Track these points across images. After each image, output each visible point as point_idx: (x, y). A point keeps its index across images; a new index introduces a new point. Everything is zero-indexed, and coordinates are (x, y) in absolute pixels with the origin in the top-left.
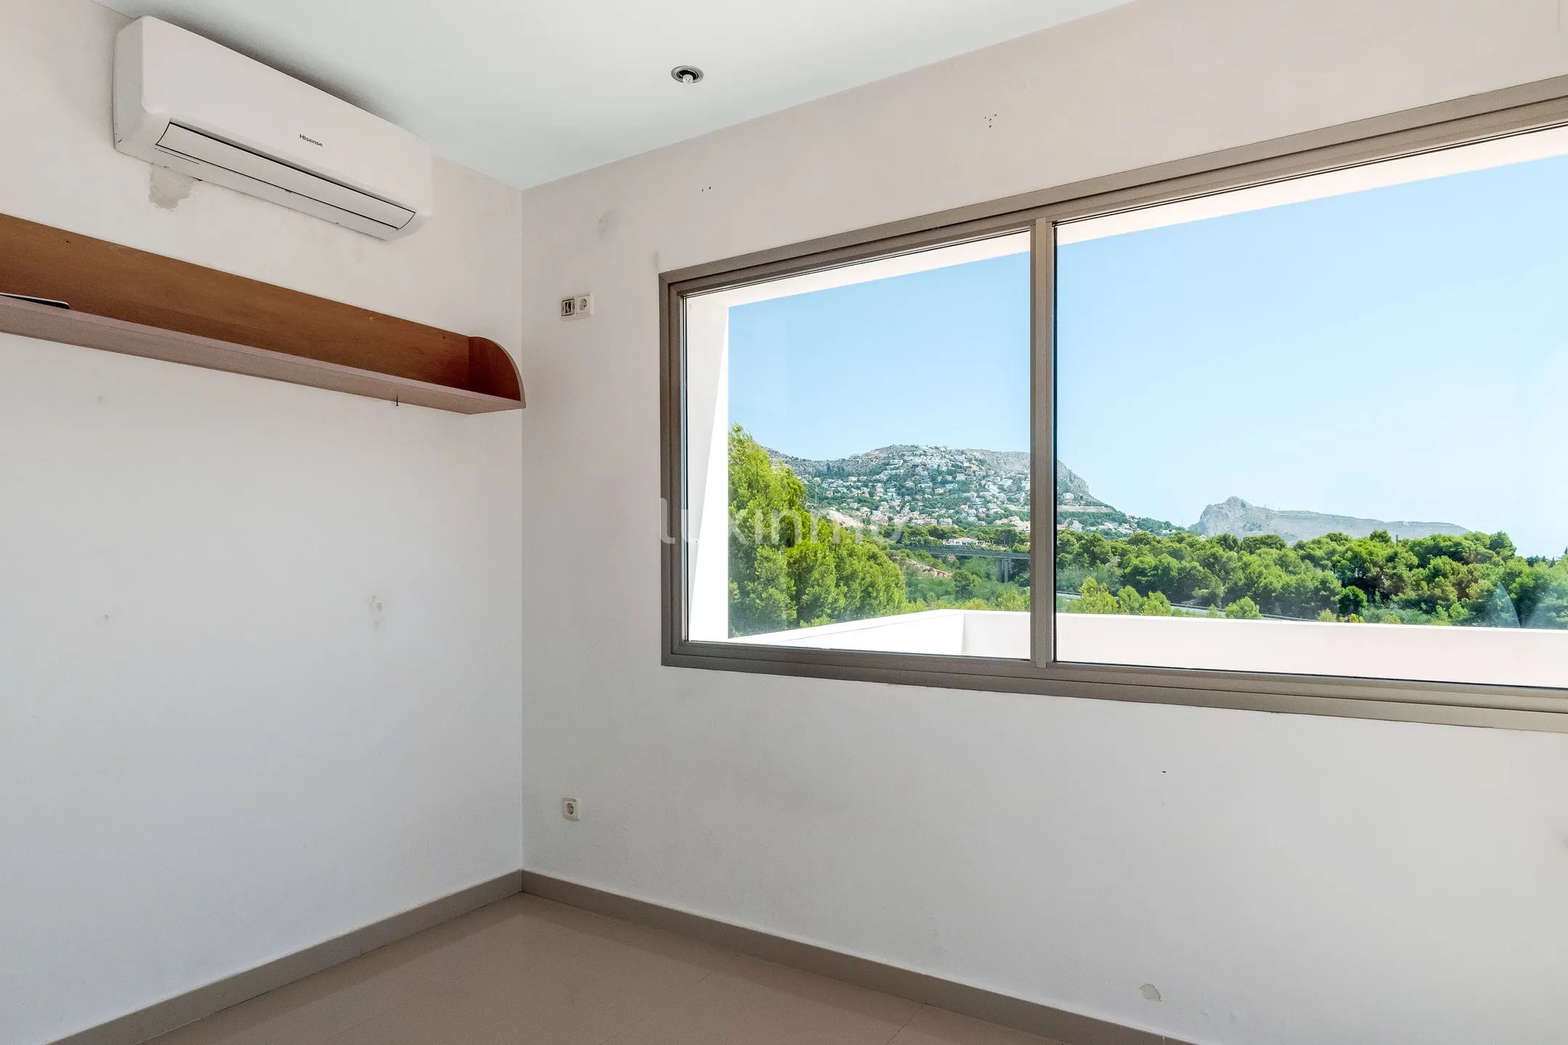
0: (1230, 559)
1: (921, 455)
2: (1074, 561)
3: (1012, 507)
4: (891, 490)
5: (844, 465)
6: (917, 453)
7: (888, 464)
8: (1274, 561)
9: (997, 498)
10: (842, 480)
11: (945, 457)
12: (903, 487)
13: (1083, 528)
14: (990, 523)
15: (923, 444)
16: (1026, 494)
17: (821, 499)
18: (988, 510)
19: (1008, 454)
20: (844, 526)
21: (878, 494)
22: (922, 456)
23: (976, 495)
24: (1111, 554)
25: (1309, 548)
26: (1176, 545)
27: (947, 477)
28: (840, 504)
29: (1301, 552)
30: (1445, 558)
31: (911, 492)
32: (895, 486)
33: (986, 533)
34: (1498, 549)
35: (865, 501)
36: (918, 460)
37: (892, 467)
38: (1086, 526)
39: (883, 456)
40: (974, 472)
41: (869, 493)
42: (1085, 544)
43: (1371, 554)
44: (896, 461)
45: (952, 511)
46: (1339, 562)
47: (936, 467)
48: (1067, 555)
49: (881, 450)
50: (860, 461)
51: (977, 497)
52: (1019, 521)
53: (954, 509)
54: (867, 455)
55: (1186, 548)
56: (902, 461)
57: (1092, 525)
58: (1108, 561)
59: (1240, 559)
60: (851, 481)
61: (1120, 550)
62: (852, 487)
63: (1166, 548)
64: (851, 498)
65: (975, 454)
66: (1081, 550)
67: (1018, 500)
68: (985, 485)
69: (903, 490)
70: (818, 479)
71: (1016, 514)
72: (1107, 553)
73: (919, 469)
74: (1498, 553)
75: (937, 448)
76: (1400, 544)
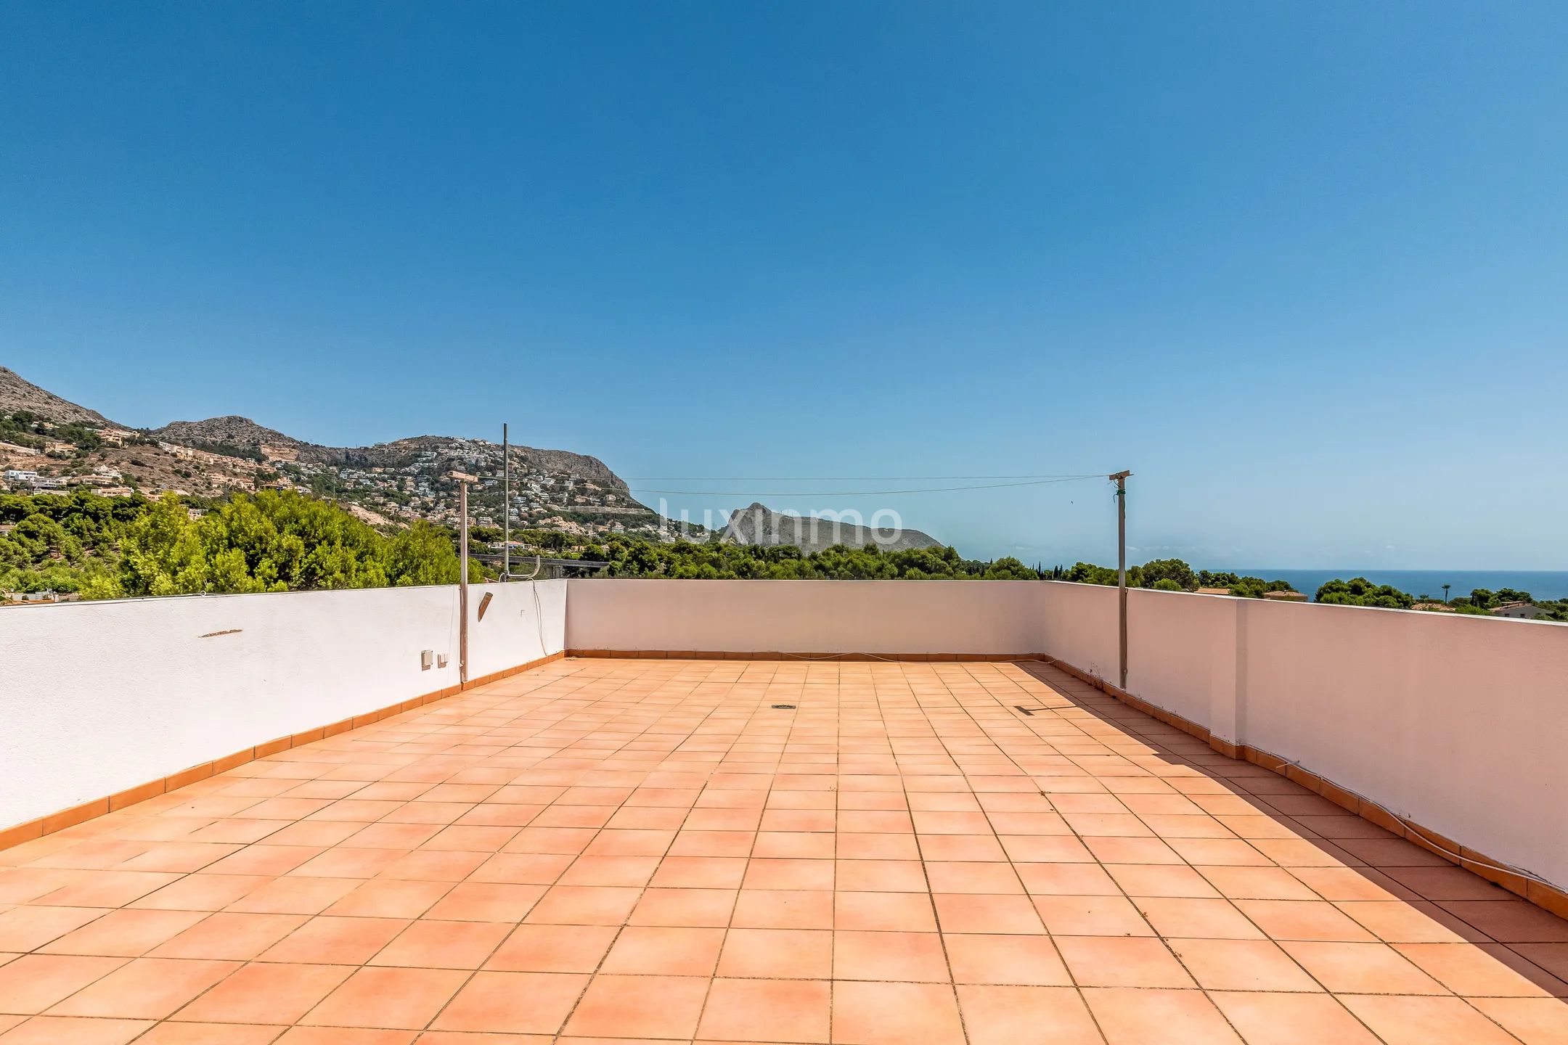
0: (759, 568)
1: (457, 448)
2: (624, 567)
3: (556, 508)
4: (423, 484)
5: (366, 454)
6: (453, 445)
7: (419, 456)
8: (795, 570)
9: (540, 497)
10: (365, 471)
11: (484, 452)
12: (437, 482)
13: (625, 530)
14: (534, 523)
15: (461, 436)
16: (569, 494)
17: (340, 492)
18: (531, 509)
19: (550, 453)
20: (370, 523)
21: (408, 489)
22: (458, 450)
23: (517, 493)
24: (657, 562)
25: (821, 559)
26: (715, 554)
27: (486, 473)
28: (362, 498)
29: (815, 563)
30: (916, 569)
31: (445, 487)
32: (428, 480)
33: (532, 536)
34: (949, 561)
35: (393, 496)
36: (454, 454)
37: (424, 459)
38: (628, 527)
39: (413, 446)
40: (516, 469)
41: (398, 486)
42: (634, 552)
43: (866, 565)
44: (429, 453)
45: (493, 509)
46: (843, 571)
47: (474, 462)
48: (617, 563)
49: (412, 440)
50: (386, 451)
51: (519, 496)
52: (563, 522)
53: (494, 507)
54: (394, 444)
55: (723, 558)
56: (436, 454)
57: (633, 527)
58: (655, 568)
59: (768, 568)
60: (376, 472)
61: (666, 559)
62: (377, 479)
63: (706, 557)
64: (376, 491)
65: (516, 450)
66: (630, 558)
67: (561, 500)
68: (527, 484)
69: (437, 485)
70: (335, 468)
71: (560, 513)
72: (653, 562)
73: (455, 463)
74: (949, 564)
75: (474, 442)
76: (885, 555)
